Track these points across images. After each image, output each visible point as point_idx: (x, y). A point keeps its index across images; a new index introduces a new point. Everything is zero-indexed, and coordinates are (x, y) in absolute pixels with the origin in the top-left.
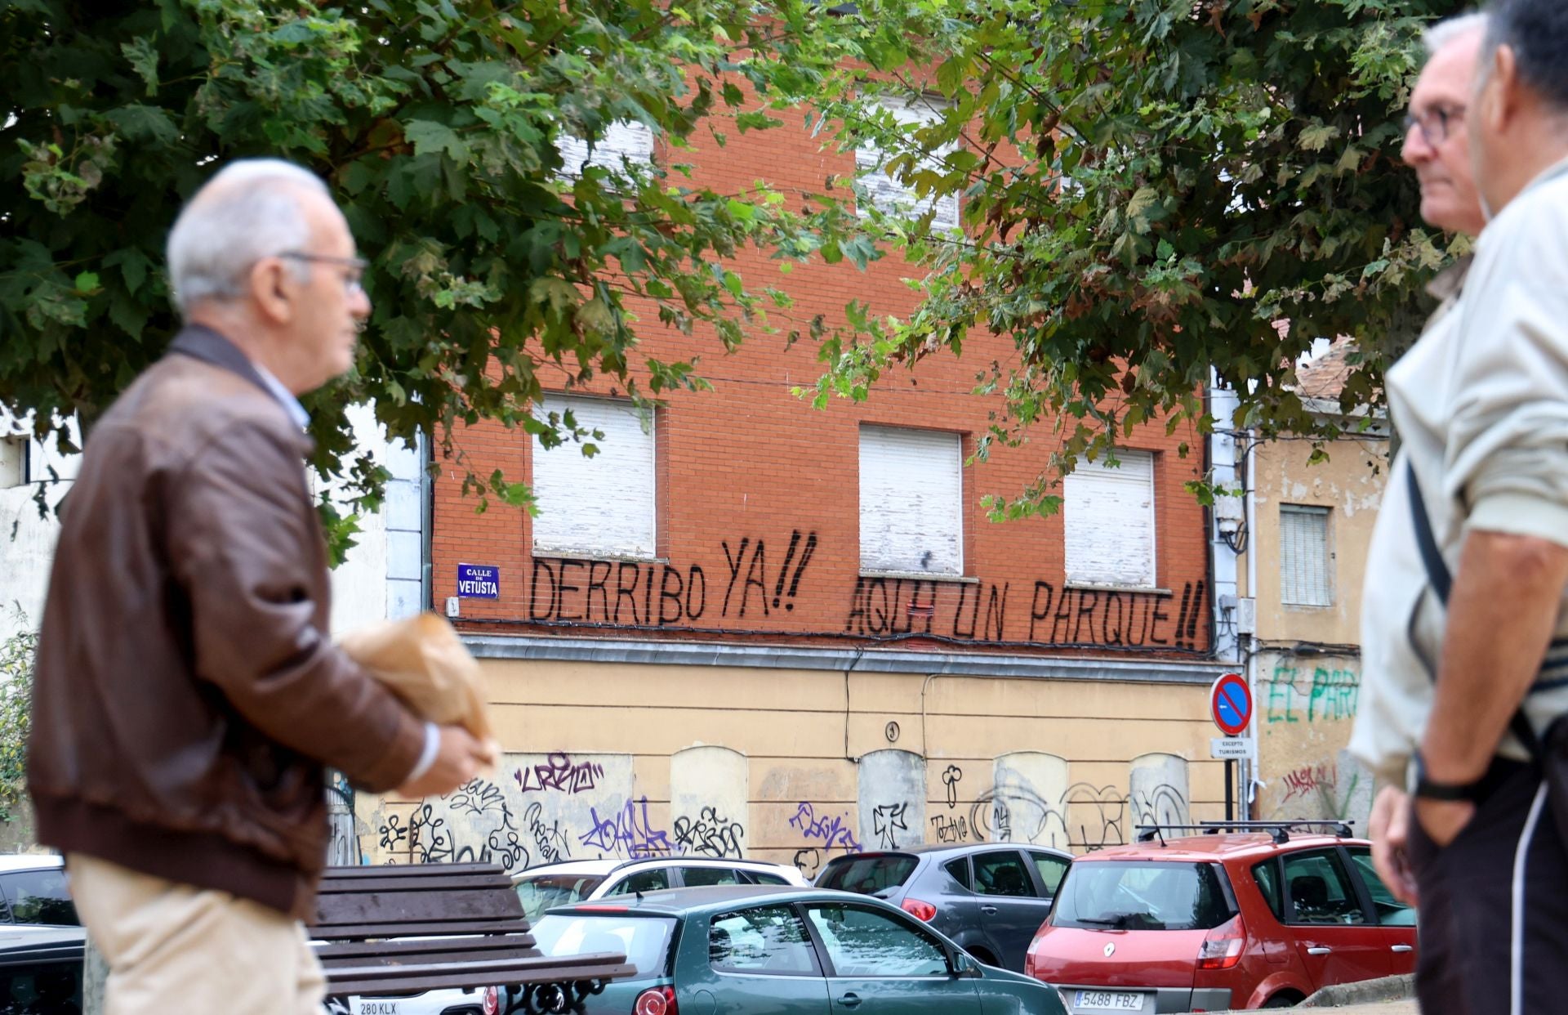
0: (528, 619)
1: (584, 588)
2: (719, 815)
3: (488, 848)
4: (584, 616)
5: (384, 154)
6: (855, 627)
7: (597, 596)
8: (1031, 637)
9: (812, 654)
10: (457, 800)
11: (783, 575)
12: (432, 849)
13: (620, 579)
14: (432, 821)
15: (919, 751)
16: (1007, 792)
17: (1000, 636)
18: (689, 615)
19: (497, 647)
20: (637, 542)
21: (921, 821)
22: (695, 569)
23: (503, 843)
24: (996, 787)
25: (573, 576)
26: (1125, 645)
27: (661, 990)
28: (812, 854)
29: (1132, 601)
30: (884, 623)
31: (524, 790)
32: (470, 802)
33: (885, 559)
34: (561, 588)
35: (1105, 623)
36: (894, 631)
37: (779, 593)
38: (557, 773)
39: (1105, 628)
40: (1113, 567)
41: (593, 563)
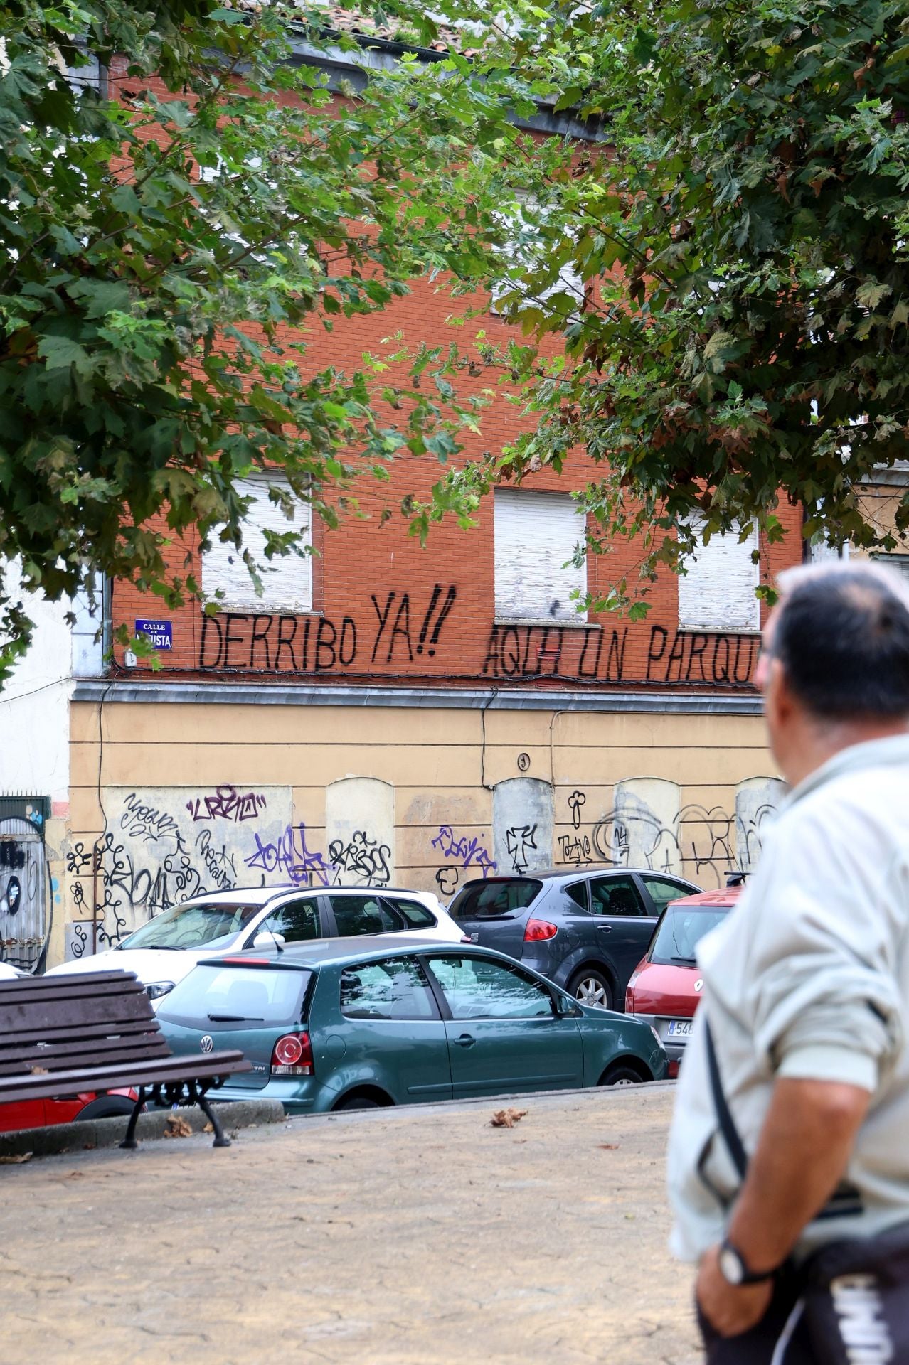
0: (198, 667)
1: (248, 639)
2: (369, 838)
3: (163, 871)
4: (248, 664)
5: (22, 361)
6: (490, 669)
7: (260, 646)
8: (648, 676)
9: (452, 694)
10: (136, 829)
11: (426, 624)
12: (114, 872)
13: (280, 630)
14: (113, 848)
15: (548, 779)
16: (626, 813)
17: (620, 675)
18: (342, 661)
19: (170, 693)
20: (295, 597)
21: (549, 840)
22: (347, 620)
23: (176, 867)
24: (616, 810)
25: (238, 628)
26: (732, 681)
27: (297, 1036)
28: (452, 871)
29: (739, 642)
30: (516, 666)
31: (196, 818)
32: (147, 831)
33: (517, 608)
34: (227, 639)
35: (714, 662)
36: (525, 673)
37: (422, 641)
38: (225, 803)
39: (714, 667)
40: (722, 612)
41: (256, 617)
